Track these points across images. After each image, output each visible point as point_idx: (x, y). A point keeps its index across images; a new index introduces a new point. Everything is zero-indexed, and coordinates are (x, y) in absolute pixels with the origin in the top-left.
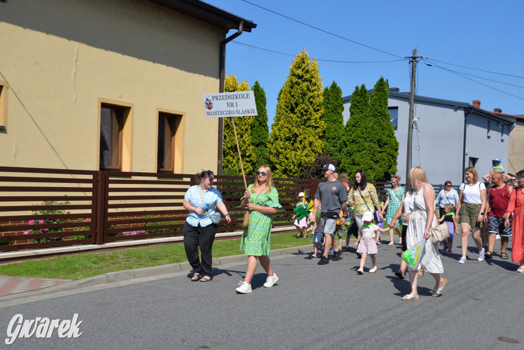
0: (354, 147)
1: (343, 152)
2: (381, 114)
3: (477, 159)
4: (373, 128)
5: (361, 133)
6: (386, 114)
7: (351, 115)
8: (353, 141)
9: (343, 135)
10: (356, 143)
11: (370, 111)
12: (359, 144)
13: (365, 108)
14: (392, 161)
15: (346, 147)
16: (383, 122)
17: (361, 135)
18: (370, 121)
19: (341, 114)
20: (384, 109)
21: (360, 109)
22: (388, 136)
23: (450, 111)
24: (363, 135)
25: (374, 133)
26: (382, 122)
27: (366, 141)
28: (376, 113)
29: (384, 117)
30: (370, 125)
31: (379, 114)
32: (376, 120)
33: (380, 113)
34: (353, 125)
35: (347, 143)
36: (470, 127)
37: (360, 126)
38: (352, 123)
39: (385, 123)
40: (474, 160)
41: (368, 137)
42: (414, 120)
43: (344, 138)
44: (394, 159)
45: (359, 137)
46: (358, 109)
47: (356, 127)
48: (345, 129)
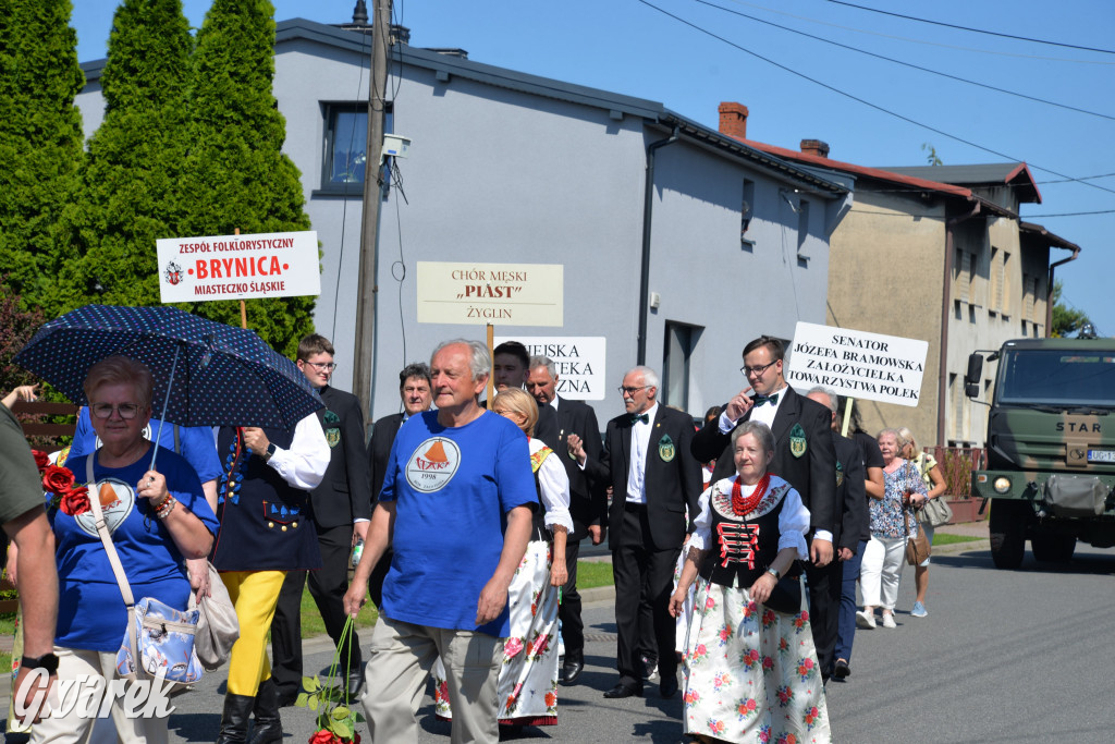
0: (117, 252)
1: (68, 276)
2: (243, 114)
3: (701, 329)
4: (203, 173)
5: (151, 192)
6: (263, 117)
7: (109, 109)
8: (113, 229)
9: (72, 199)
10: (129, 236)
11: (195, 96)
12: (138, 241)
13: (172, 82)
14: (289, 321)
15: (83, 252)
16: (253, 147)
17: (149, 202)
18: (194, 140)
19: (67, 101)
20: (252, 90)
21: (147, 84)
22: (272, 212)
23: (592, 131)
24: (160, 204)
25: (211, 193)
26: (245, 147)
27: (173, 227)
28: (219, 108)
29: (257, 127)
30: (191, 157)
31: (230, 114)
32: (219, 138)
33: (235, 107)
34: (121, 153)
35: (86, 234)
36: (673, 205)
37: (146, 162)
38: (111, 146)
39: (259, 155)
40: (685, 335)
41: (183, 214)
42: (385, 151)
43: (71, 212)
44: (300, 313)
45: (138, 212)
46: (140, 84)
47: (127, 165)
48: (82, 171)
